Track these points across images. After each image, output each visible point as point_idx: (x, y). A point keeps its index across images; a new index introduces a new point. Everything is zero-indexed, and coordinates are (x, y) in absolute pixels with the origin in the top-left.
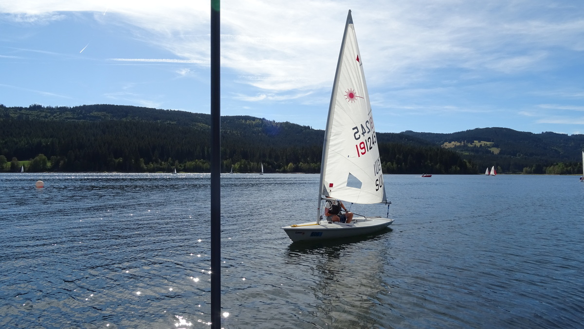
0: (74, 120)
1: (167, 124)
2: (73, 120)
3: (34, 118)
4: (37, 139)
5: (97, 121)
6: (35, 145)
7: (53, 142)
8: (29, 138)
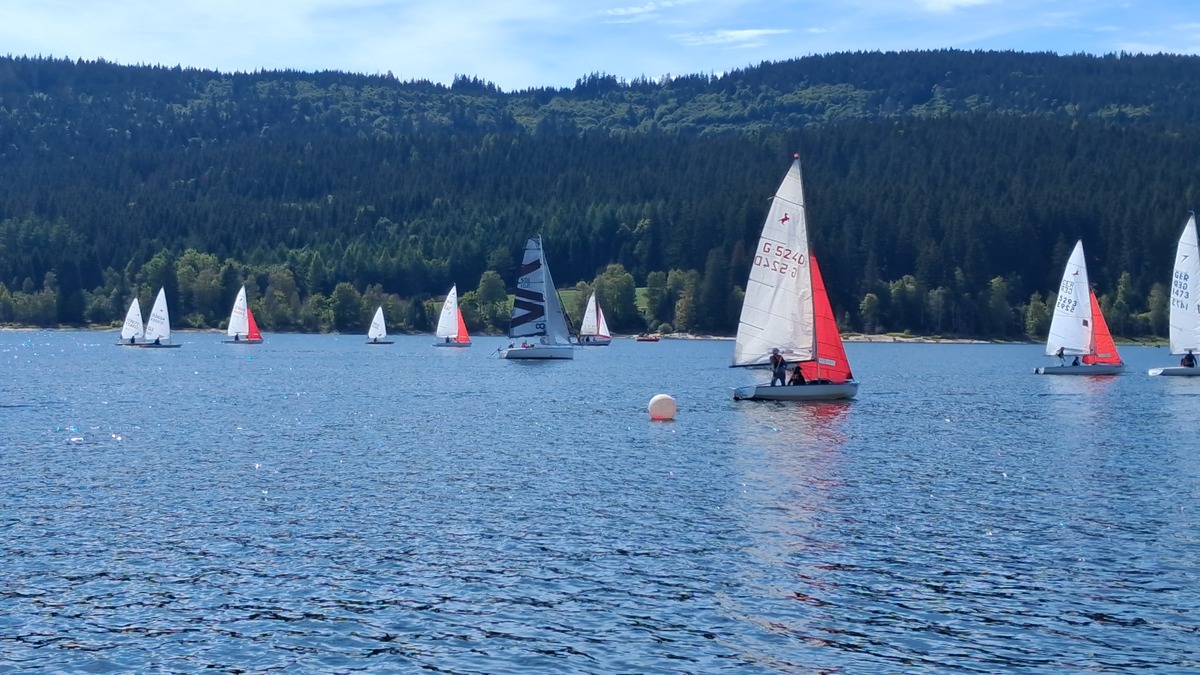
3: (590, 129)
4: (601, 205)
5: (814, 125)
6: (596, 228)
7: (654, 217)
8: (574, 205)
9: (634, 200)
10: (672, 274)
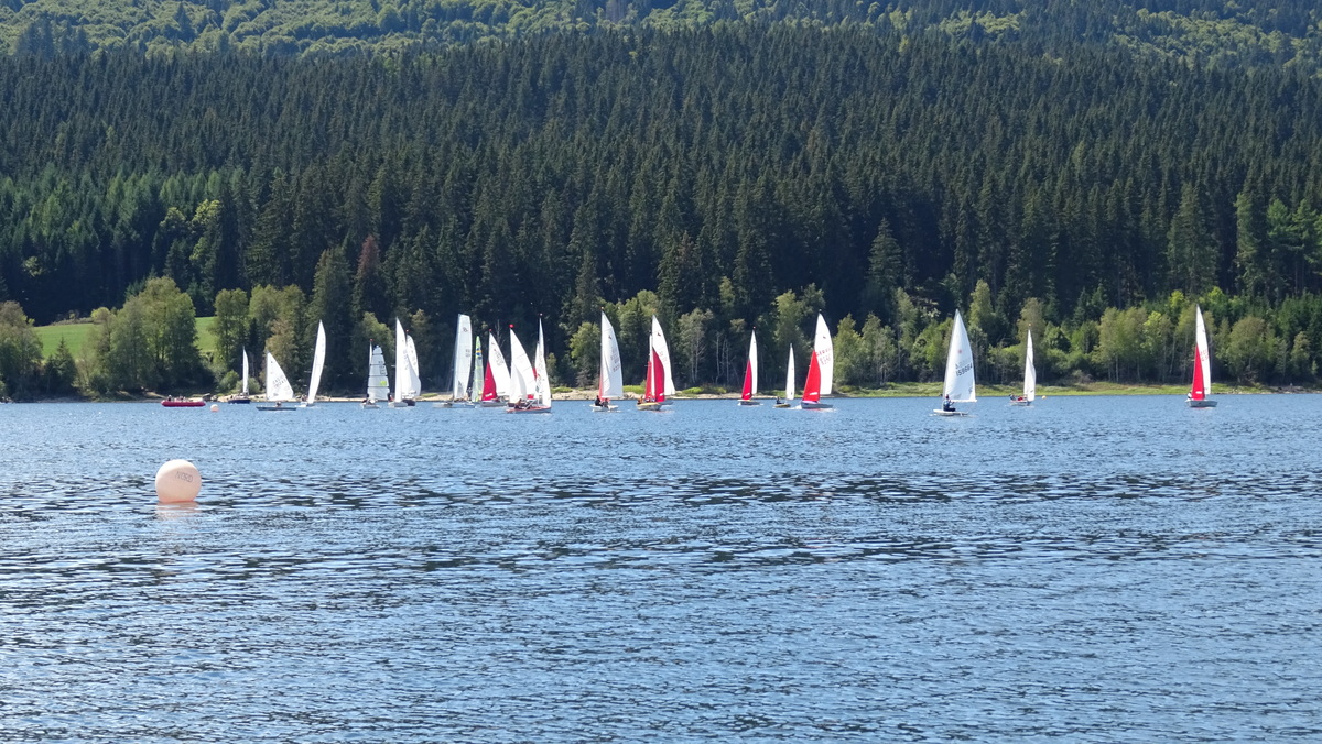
0: (352, 42)
1: (960, 35)
2: (341, 44)
3: (112, 46)
4: (133, 175)
5: (492, 41)
6: (125, 217)
7: (226, 197)
8: (86, 177)
9: (190, 168)
10: (259, 293)
